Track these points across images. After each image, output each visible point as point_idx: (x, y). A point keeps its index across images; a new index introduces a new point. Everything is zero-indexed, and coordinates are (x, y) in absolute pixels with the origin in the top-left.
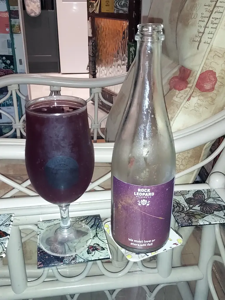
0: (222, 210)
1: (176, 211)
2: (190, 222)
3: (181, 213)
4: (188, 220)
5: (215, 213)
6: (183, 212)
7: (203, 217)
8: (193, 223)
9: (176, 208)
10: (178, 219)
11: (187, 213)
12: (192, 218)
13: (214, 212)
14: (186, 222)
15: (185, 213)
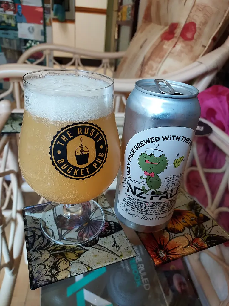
0: (112, 233)
1: (35, 248)
2: (54, 271)
3: (44, 252)
4: (52, 268)
5: (101, 241)
6: (46, 249)
7: (80, 255)
8: (60, 273)
9: (38, 239)
10: (34, 267)
11: (53, 250)
12: (59, 261)
13: (98, 239)
14: (47, 273)
15: (49, 251)
